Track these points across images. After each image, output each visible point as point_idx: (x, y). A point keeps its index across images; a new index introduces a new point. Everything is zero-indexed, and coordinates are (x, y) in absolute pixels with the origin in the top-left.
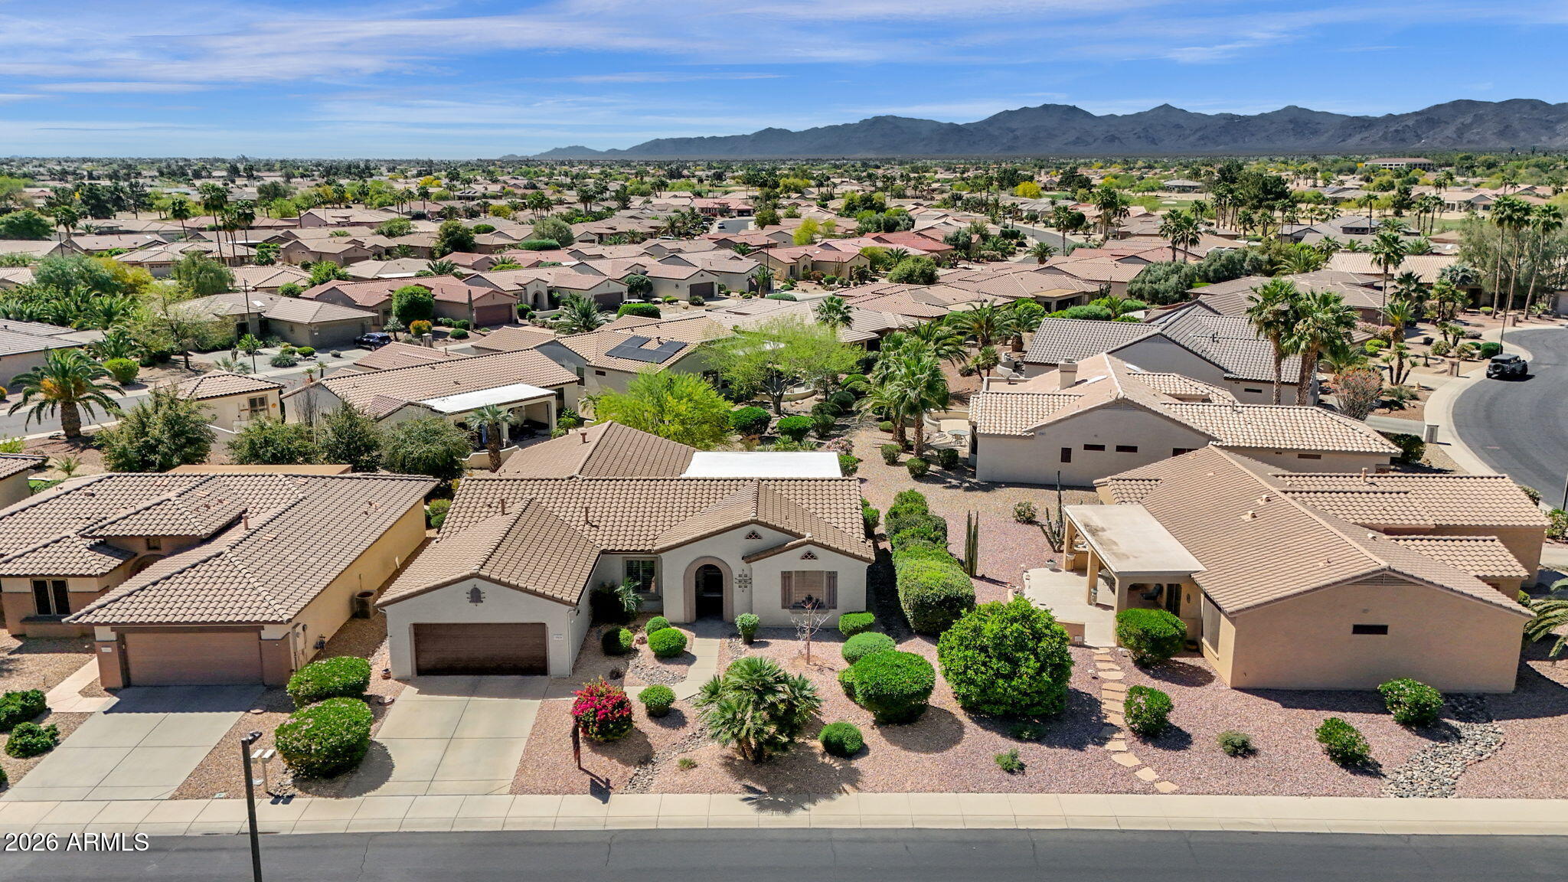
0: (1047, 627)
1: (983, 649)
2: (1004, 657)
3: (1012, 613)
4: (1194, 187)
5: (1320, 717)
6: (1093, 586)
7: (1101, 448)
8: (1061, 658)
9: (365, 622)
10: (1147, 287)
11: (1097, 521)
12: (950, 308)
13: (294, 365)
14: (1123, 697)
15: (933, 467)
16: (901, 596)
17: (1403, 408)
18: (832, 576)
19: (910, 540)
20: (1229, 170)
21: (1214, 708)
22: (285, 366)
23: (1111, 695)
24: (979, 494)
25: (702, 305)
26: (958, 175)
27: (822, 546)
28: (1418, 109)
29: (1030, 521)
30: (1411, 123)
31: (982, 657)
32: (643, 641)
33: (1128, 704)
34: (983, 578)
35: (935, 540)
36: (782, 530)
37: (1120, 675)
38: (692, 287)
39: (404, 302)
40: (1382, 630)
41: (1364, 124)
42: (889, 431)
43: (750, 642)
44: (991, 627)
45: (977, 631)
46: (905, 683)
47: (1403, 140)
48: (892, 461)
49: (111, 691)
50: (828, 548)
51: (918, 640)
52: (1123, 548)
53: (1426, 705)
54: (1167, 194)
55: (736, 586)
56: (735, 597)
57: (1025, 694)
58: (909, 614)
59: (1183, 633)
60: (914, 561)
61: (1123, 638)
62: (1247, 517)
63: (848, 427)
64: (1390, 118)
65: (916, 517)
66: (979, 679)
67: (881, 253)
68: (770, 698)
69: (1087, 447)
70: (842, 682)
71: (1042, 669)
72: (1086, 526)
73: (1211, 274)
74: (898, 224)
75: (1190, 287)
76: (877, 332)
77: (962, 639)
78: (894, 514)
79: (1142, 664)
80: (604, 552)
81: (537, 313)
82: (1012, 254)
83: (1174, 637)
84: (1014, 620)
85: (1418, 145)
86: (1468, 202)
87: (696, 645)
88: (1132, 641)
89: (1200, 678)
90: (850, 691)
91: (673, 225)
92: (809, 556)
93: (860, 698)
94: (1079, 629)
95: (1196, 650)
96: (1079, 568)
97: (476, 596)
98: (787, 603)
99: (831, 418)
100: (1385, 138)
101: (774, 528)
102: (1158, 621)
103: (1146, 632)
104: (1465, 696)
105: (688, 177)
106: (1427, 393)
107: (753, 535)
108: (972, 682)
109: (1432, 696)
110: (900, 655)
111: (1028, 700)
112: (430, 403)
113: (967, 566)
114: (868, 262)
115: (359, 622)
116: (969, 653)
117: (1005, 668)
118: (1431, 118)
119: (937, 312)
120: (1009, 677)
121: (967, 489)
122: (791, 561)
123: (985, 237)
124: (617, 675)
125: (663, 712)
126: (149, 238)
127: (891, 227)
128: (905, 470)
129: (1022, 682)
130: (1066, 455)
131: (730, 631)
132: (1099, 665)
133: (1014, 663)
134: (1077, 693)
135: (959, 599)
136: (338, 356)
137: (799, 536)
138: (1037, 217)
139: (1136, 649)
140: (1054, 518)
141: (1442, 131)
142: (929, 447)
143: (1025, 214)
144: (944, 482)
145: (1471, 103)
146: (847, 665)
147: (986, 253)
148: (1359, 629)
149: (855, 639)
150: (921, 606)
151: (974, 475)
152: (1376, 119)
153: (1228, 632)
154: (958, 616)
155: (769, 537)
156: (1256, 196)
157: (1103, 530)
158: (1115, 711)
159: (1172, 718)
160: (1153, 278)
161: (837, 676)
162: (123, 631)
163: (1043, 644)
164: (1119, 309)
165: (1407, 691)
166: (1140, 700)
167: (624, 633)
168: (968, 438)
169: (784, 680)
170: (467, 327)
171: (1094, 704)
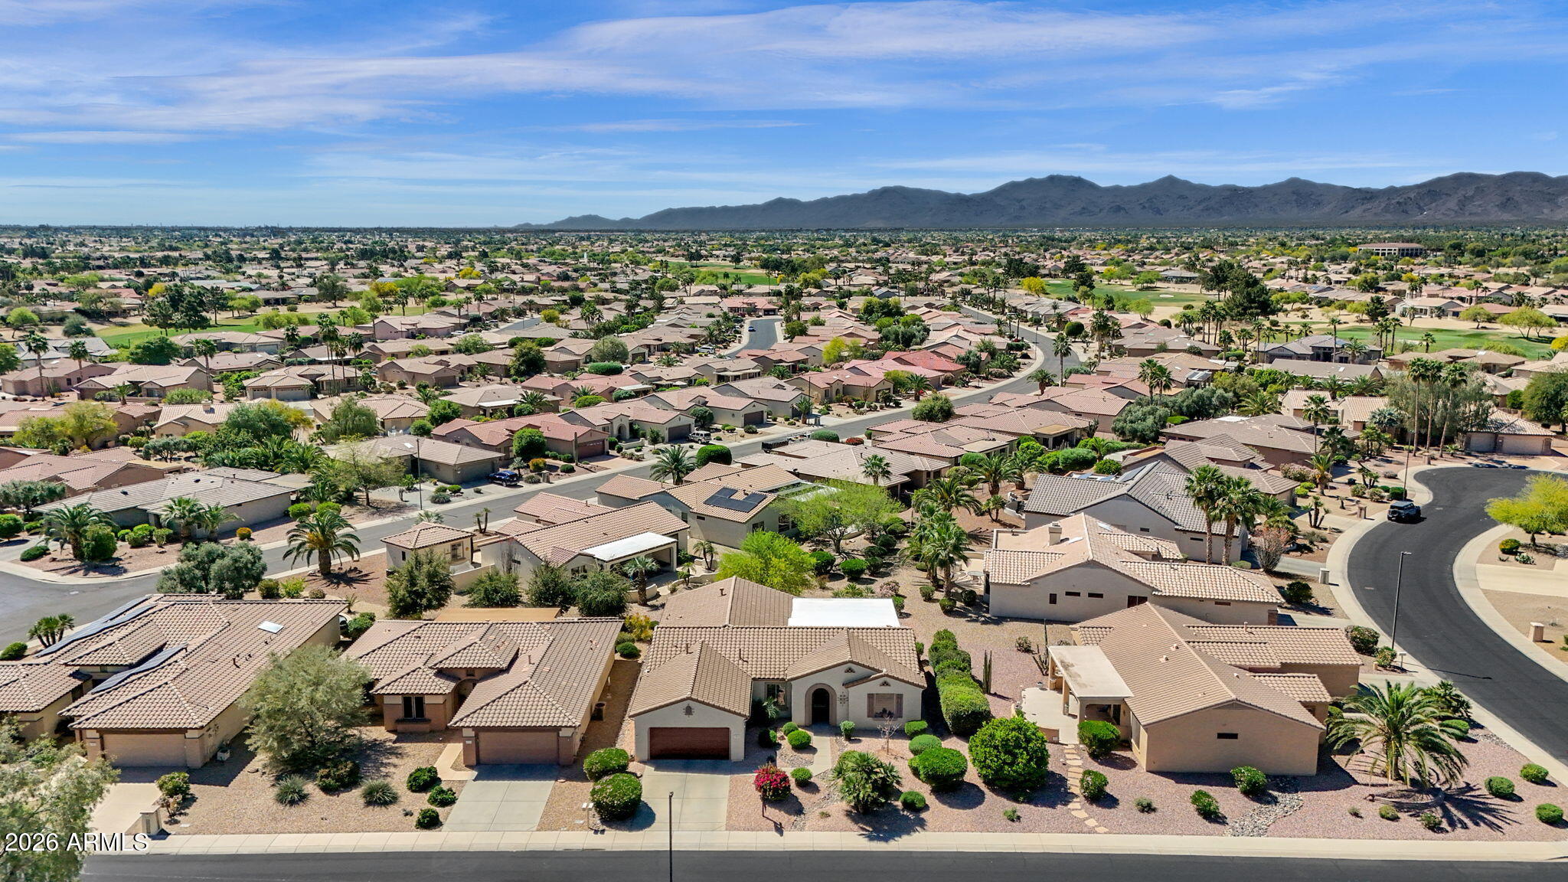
0: (1034, 734)
1: (996, 747)
2: (1008, 752)
3: (1013, 726)
4: (1191, 279)
5: (1191, 789)
6: (1067, 702)
7: (1078, 594)
8: (1042, 753)
9: (600, 723)
10: (1128, 426)
11: (1069, 660)
12: (966, 448)
13: (448, 501)
14: (1080, 776)
15: (958, 604)
16: (944, 710)
17: (1311, 550)
18: (900, 697)
19: (946, 670)
20: (1221, 269)
21: (1135, 783)
22: (443, 503)
23: (1074, 775)
24: (992, 626)
25: (756, 432)
26: (966, 258)
27: (893, 677)
28: (1419, 182)
29: (1028, 650)
30: (1412, 195)
31: (995, 752)
32: (782, 738)
33: (1082, 781)
34: (995, 695)
35: (963, 670)
36: (868, 667)
37: (1080, 763)
38: (746, 416)
39: (523, 442)
40: (1234, 736)
41: (1367, 196)
42: (923, 570)
43: (848, 738)
44: (1000, 734)
45: (992, 736)
46: (950, 768)
47: (1405, 212)
48: (928, 598)
49: (471, 767)
50: (897, 679)
51: (954, 739)
52: (1083, 680)
53: (1255, 782)
54: (1165, 285)
55: (838, 702)
56: (838, 710)
57: (1020, 774)
58: (949, 722)
59: (1118, 737)
60: (951, 687)
61: (1082, 739)
62: (1163, 660)
63: (892, 564)
64: (1391, 191)
65: (950, 652)
66: (993, 765)
67: (903, 376)
68: (874, 777)
69: (1068, 594)
70: (910, 766)
71: (1029, 761)
72: (1062, 662)
73: (1185, 409)
74: (914, 336)
75: (1164, 426)
76: (906, 475)
77: (983, 741)
78: (935, 649)
79: (1094, 756)
80: (754, 679)
81: (622, 444)
82: (1017, 369)
83: (1112, 739)
84: (1014, 729)
85: (1420, 217)
86: (1439, 308)
87: (816, 741)
88: (1087, 741)
89: (1129, 764)
90: (916, 772)
91: (711, 335)
92: (885, 684)
93: (922, 776)
94: (1056, 732)
95: (1129, 747)
96: (1058, 688)
97: (689, 711)
98: (872, 714)
99: (879, 560)
100: (1386, 210)
101: (864, 666)
102: (1105, 729)
103: (1095, 736)
104: (1285, 776)
105: (707, 257)
106: (1336, 535)
107: (850, 670)
108: (989, 767)
109: (1260, 777)
110: (946, 750)
111: (1022, 779)
112: (589, 551)
113: (984, 686)
114: (891, 385)
115: (597, 723)
116: (988, 750)
117: (1009, 759)
118: (1433, 191)
119: (953, 452)
120: (1011, 765)
121: (984, 623)
122: (873, 687)
123: (993, 353)
124: (773, 760)
125: (806, 784)
126: (261, 356)
127: (907, 341)
128: (937, 606)
129: (1019, 767)
130: (1053, 599)
131: (835, 731)
132: (1068, 756)
133: (1015, 756)
134: (1053, 774)
135: (981, 713)
136: (479, 492)
137: (879, 671)
138: (1040, 320)
139: (1090, 746)
140: (1042, 652)
141: (1444, 204)
142: (954, 585)
143: (1030, 316)
144: (966, 616)
145: (1472, 178)
146: (912, 756)
147: (994, 370)
148: (1221, 736)
149: (917, 739)
150: (957, 718)
151: (987, 611)
152: (1379, 191)
153: (1144, 736)
154: (981, 726)
155: (860, 671)
156: (1241, 305)
157: (1072, 665)
158: (1075, 785)
159: (1108, 789)
160: (1133, 418)
161: (907, 763)
162: (477, 730)
163: (1031, 745)
164: (1103, 450)
165: (1245, 773)
166: (1089, 779)
167: (772, 732)
168: (983, 578)
169: (880, 766)
170: (571, 460)
171: (1063, 780)
